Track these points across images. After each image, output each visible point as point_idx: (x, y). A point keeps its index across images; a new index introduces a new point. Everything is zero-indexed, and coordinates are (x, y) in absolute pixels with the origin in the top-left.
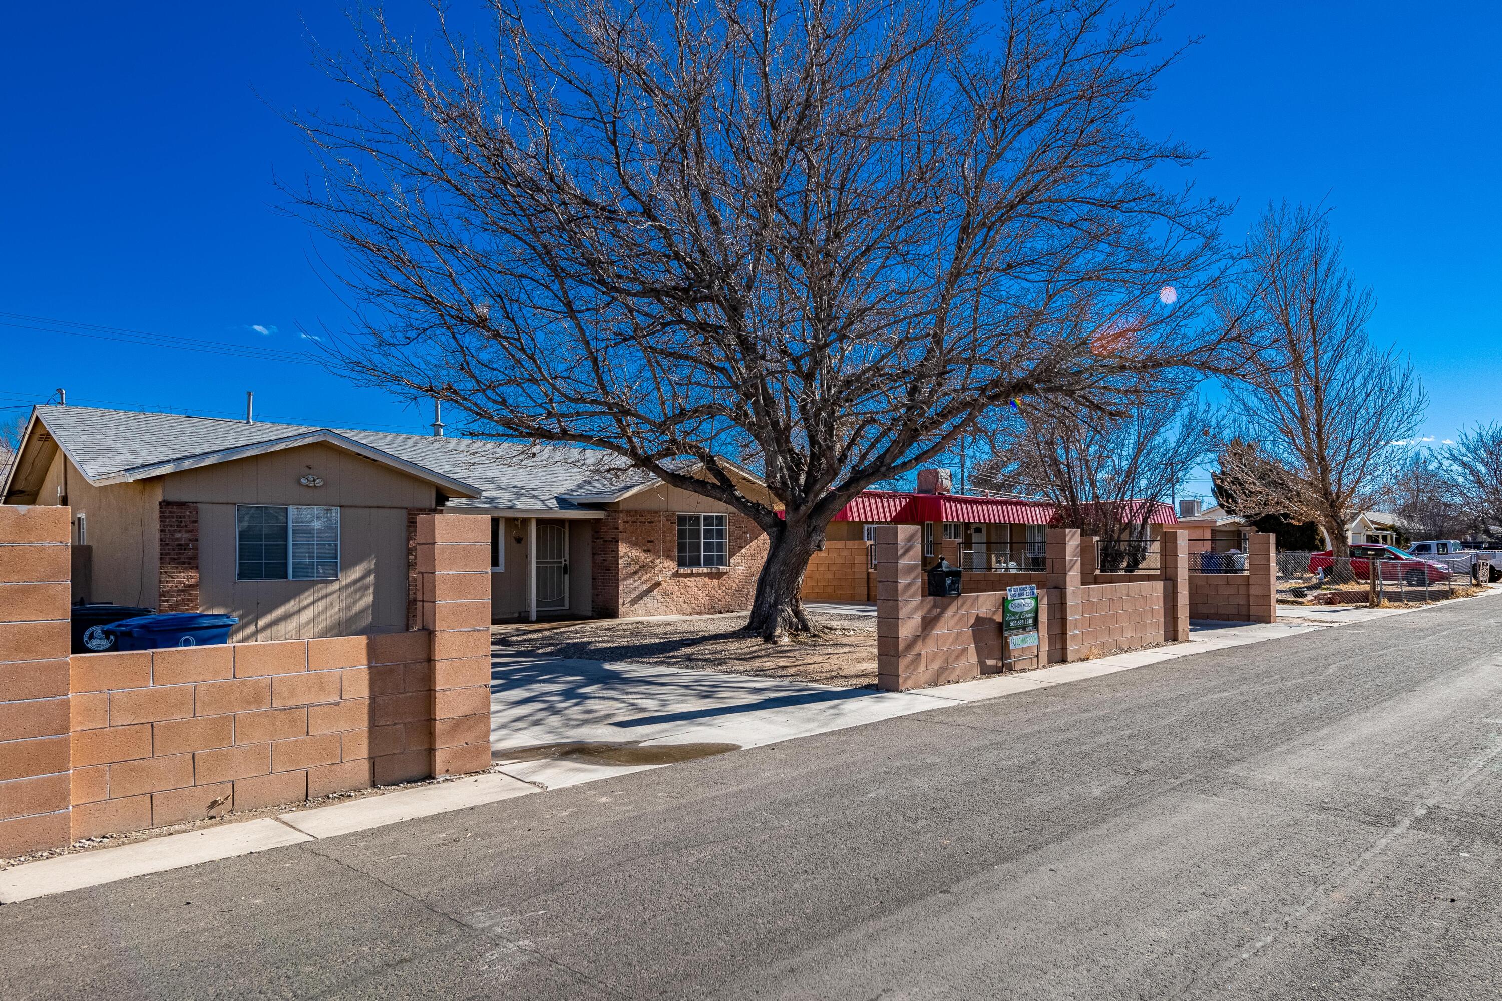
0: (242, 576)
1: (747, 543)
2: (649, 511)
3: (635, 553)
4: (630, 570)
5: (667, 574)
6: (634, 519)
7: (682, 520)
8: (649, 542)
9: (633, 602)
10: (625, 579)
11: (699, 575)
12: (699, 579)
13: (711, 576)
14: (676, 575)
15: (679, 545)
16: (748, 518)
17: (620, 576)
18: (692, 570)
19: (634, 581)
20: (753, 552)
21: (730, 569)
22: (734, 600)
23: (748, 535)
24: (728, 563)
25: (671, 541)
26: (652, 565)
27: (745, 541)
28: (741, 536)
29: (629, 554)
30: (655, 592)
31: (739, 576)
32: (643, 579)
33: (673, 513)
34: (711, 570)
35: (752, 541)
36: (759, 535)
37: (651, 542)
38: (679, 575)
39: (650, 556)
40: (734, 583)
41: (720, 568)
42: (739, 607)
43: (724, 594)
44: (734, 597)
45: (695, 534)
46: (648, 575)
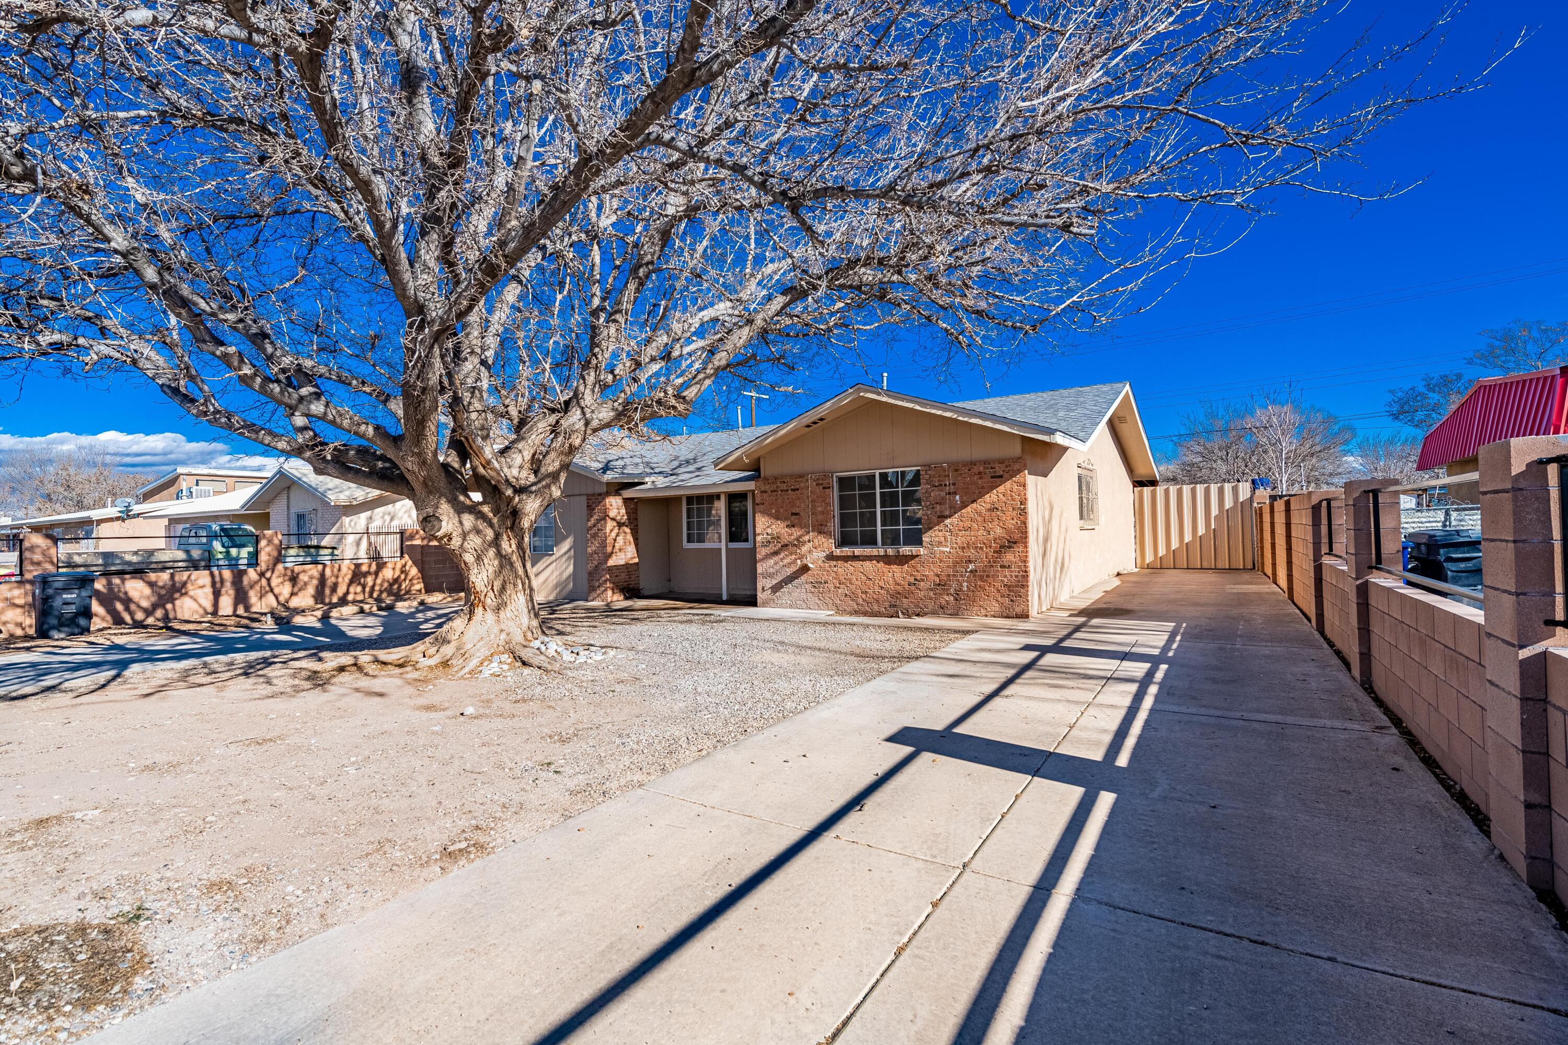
1: (954, 510)
2: (791, 476)
3: (779, 528)
4: (767, 550)
5: (820, 555)
6: (774, 487)
7: (845, 483)
8: (793, 514)
9: (776, 589)
10: (762, 560)
11: (870, 558)
12: (868, 563)
13: (887, 560)
14: (831, 557)
15: (842, 516)
16: (956, 470)
17: (759, 556)
18: (858, 551)
19: (776, 563)
20: (968, 524)
21: (922, 551)
22: (931, 598)
23: (958, 497)
24: (919, 542)
25: (822, 513)
26: (798, 543)
27: (951, 507)
28: (943, 498)
29: (769, 531)
30: (803, 578)
31: (941, 561)
32: (786, 561)
33: (826, 475)
34: (890, 552)
35: (964, 506)
36: (981, 495)
37: (796, 514)
38: (838, 558)
39: (796, 532)
40: (930, 572)
41: (906, 550)
42: (941, 610)
43: (913, 588)
44: (931, 594)
45: (869, 500)
46: (793, 557)
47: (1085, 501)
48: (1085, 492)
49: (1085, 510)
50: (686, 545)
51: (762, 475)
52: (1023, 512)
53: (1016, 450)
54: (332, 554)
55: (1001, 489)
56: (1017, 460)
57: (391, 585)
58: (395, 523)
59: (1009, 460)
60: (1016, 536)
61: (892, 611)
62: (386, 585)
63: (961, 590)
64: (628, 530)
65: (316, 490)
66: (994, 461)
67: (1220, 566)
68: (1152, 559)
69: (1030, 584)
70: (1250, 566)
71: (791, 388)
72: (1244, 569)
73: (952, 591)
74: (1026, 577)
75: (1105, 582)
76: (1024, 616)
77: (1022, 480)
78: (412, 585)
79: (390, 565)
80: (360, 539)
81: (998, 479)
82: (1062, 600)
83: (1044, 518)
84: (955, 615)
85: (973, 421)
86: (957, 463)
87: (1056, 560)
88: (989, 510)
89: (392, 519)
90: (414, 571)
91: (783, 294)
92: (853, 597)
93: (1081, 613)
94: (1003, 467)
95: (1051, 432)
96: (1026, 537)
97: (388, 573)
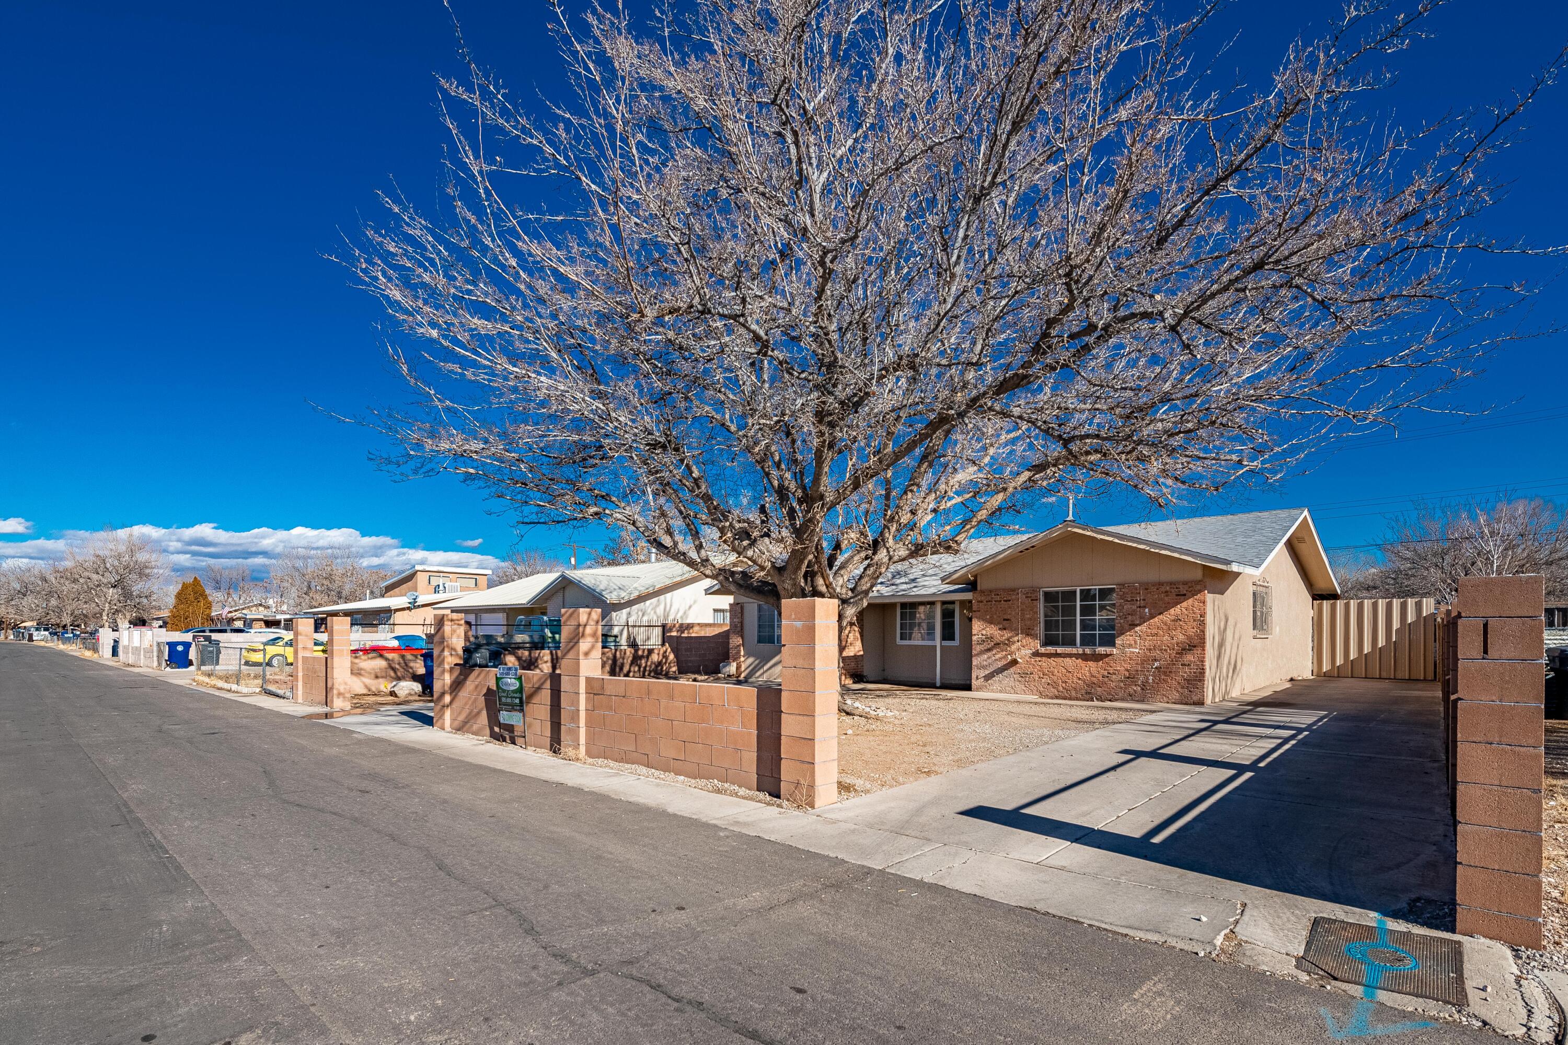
0: (759, 641)
1: (1143, 620)
2: (1004, 590)
3: (992, 630)
4: (982, 647)
5: (1027, 652)
6: (989, 598)
7: (1050, 597)
8: (1004, 620)
9: (988, 678)
10: (977, 655)
11: (1070, 656)
12: (1068, 659)
13: (1085, 657)
14: (1036, 654)
15: (1046, 622)
16: (1146, 589)
17: (974, 652)
18: (1060, 650)
19: (989, 658)
20: (1155, 631)
21: (1115, 651)
22: (1121, 688)
23: (1147, 610)
24: (1112, 644)
25: (1030, 619)
26: (1009, 642)
27: (1141, 618)
28: (1134, 611)
29: (984, 632)
30: (1012, 670)
31: (1131, 659)
32: (997, 656)
33: (1034, 590)
34: (1088, 651)
35: (1152, 617)
36: (1167, 609)
37: (1007, 620)
38: (1042, 655)
39: (1007, 634)
40: (1121, 668)
41: (1101, 650)
42: (1131, 697)
43: (1106, 679)
44: (1122, 685)
45: (1071, 611)
46: (1004, 653)
47: (1259, 614)
48: (1259, 606)
49: (1260, 621)
50: (899, 642)
51: (979, 588)
52: (1202, 623)
53: (1198, 575)
54: (615, 641)
55: (1184, 604)
56: (1198, 582)
57: (657, 666)
58: (645, 618)
59: (1192, 582)
60: (1196, 642)
61: (1088, 697)
62: (653, 666)
63: (1147, 682)
64: (856, 629)
65: (594, 590)
66: (1178, 583)
67: (1399, 676)
68: (1329, 668)
69: (1206, 679)
70: (1430, 676)
71: (1017, 527)
72: (1425, 680)
73: (1139, 683)
74: (1202, 672)
75: (1276, 684)
76: (1201, 703)
77: (1202, 598)
78: (670, 667)
79: (656, 651)
80: (622, 630)
81: (1182, 597)
82: (1234, 695)
83: (1219, 628)
84: (1141, 701)
85: (1163, 552)
86: (1147, 584)
87: (1229, 663)
88: (1173, 621)
89: (643, 615)
90: (672, 657)
91: (1028, 470)
92: (1054, 685)
93: (1249, 704)
94: (1186, 587)
95: (1228, 563)
96: (1204, 643)
97: (655, 657)
